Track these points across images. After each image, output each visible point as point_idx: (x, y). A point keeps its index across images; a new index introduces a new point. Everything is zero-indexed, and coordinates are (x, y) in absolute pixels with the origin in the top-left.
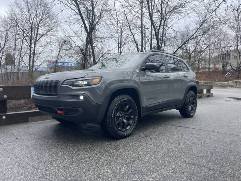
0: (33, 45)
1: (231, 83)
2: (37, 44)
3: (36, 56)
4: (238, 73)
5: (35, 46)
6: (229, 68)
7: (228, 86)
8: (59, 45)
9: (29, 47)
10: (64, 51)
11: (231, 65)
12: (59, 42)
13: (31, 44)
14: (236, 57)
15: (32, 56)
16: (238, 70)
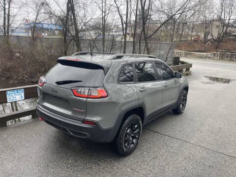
0: (7, 6)
1: (209, 54)
2: (12, 5)
3: (11, 19)
4: (217, 43)
5: (9, 7)
6: (209, 37)
7: (206, 57)
8: (36, 7)
9: (3, 8)
10: (43, 15)
11: (212, 35)
12: (37, 4)
13: (5, 4)
14: (218, 26)
15: (7, 18)
16: (218, 40)
